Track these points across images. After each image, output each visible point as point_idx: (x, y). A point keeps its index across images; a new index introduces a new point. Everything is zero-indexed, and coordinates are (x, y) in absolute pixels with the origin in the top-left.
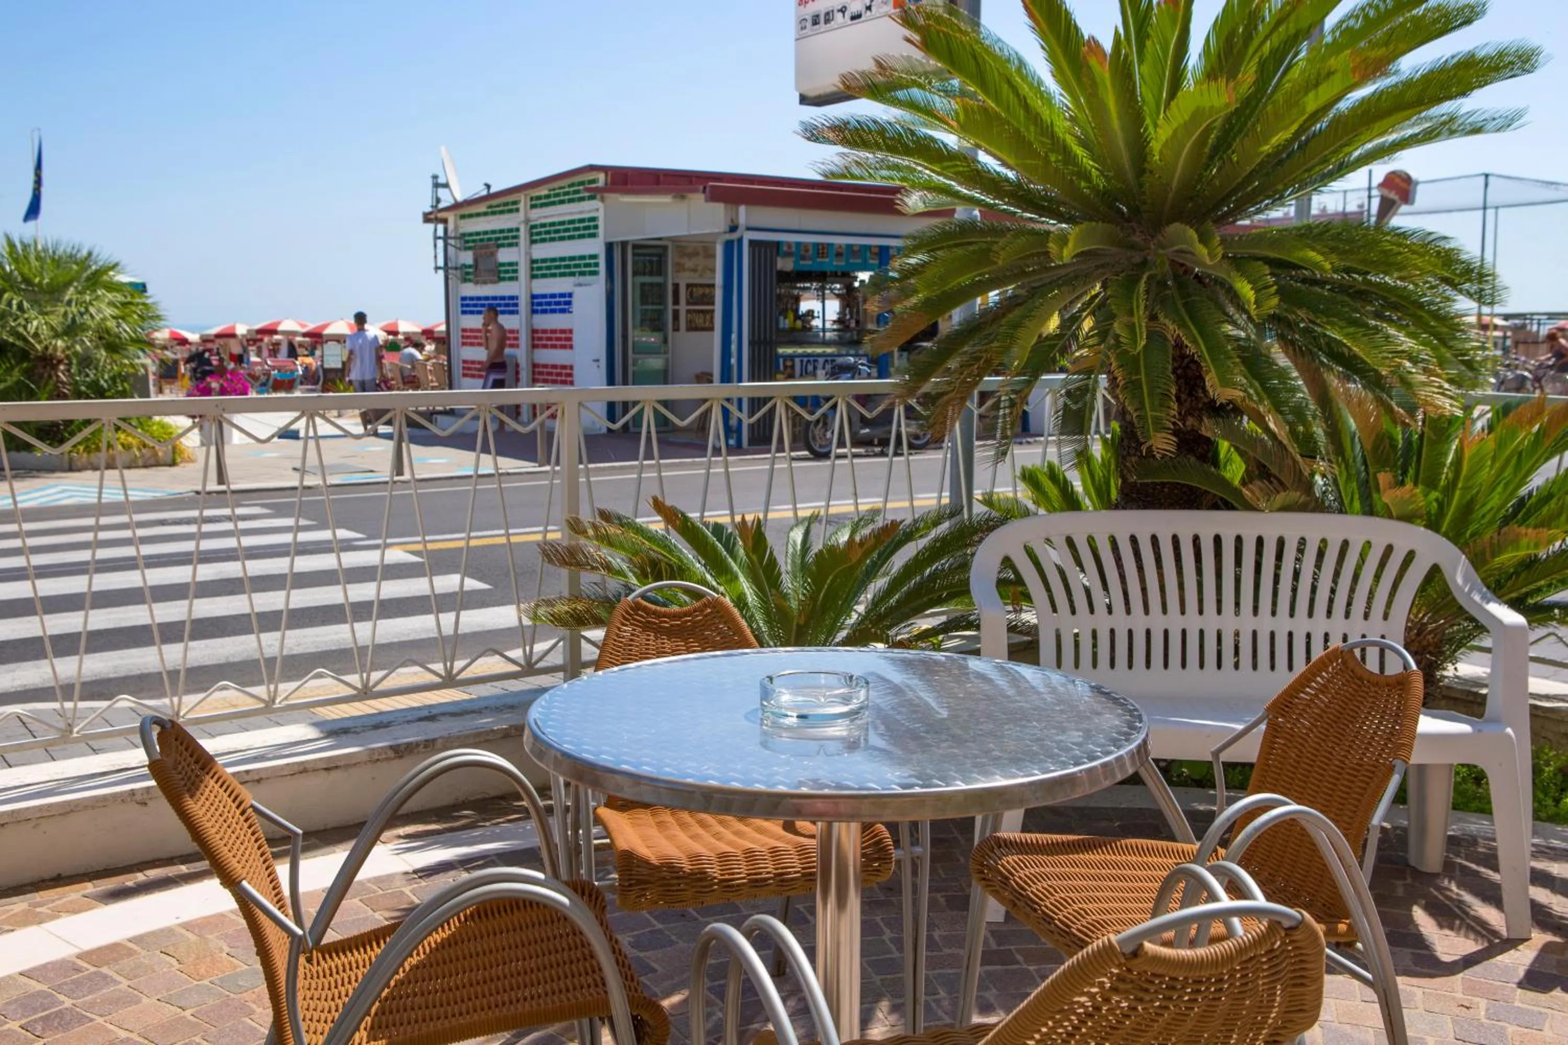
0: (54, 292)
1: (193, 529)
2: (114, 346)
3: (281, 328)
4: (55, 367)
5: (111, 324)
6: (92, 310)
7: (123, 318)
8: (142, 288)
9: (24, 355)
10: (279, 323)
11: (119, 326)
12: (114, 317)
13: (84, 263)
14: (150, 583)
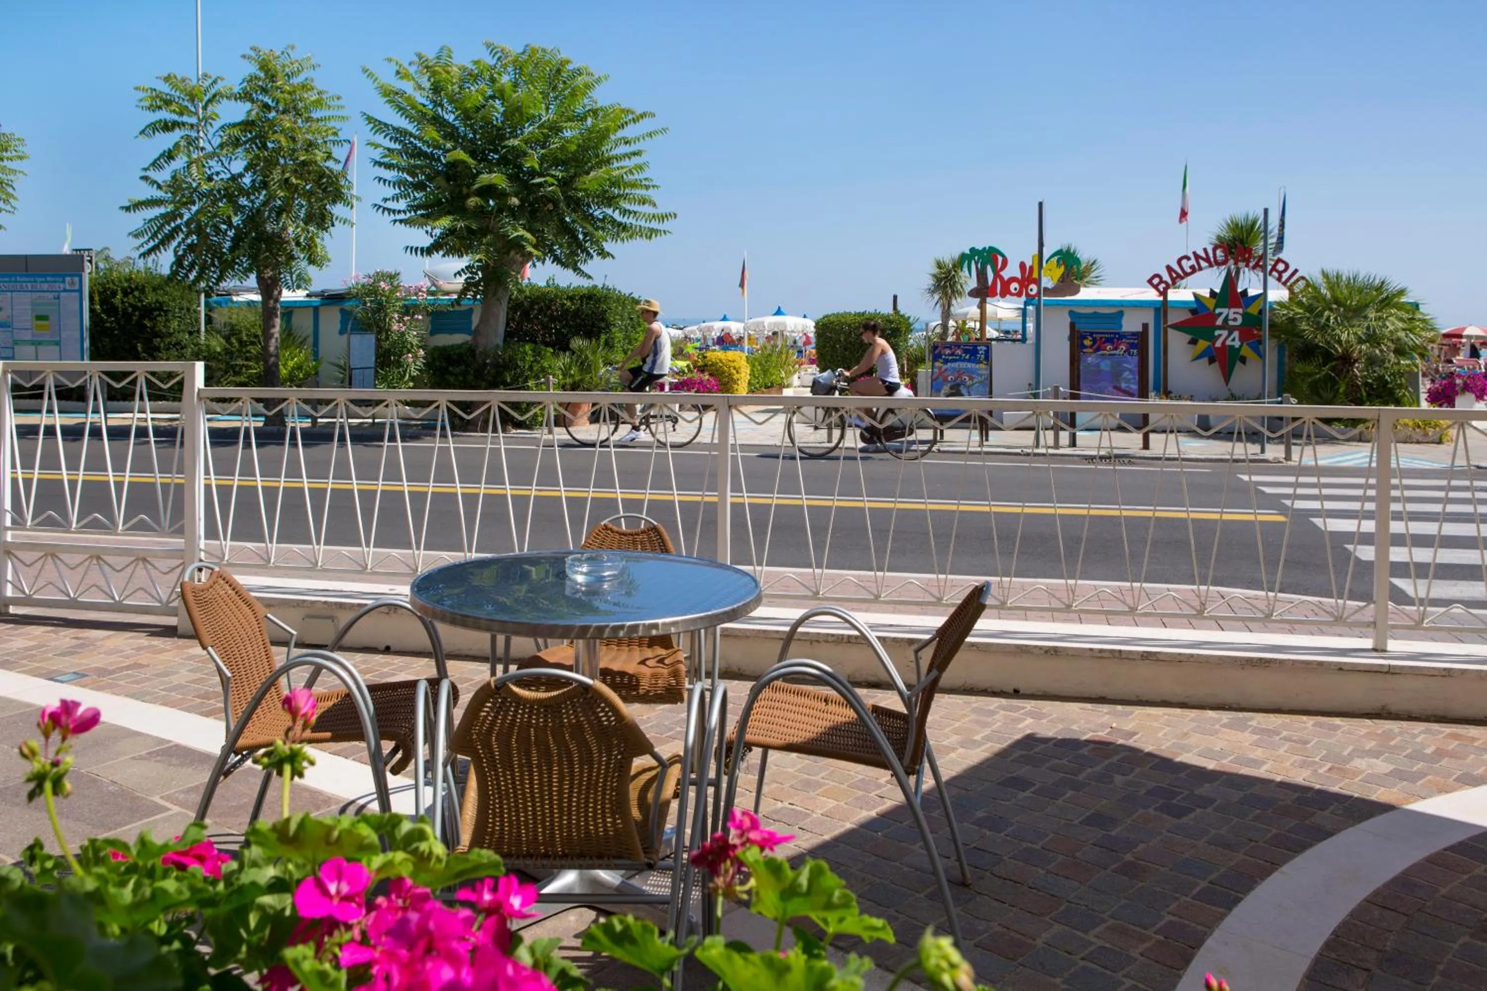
0: (1359, 311)
1: (1441, 494)
2: (1400, 351)
3: (1465, 333)
4: (1352, 365)
5: (1401, 334)
6: (1388, 323)
7: (1410, 330)
8: (1417, 306)
9: (1327, 356)
10: (1464, 329)
11: (1407, 336)
12: (1404, 330)
13: (1379, 289)
14: (1411, 532)
